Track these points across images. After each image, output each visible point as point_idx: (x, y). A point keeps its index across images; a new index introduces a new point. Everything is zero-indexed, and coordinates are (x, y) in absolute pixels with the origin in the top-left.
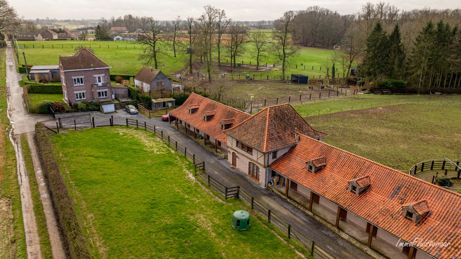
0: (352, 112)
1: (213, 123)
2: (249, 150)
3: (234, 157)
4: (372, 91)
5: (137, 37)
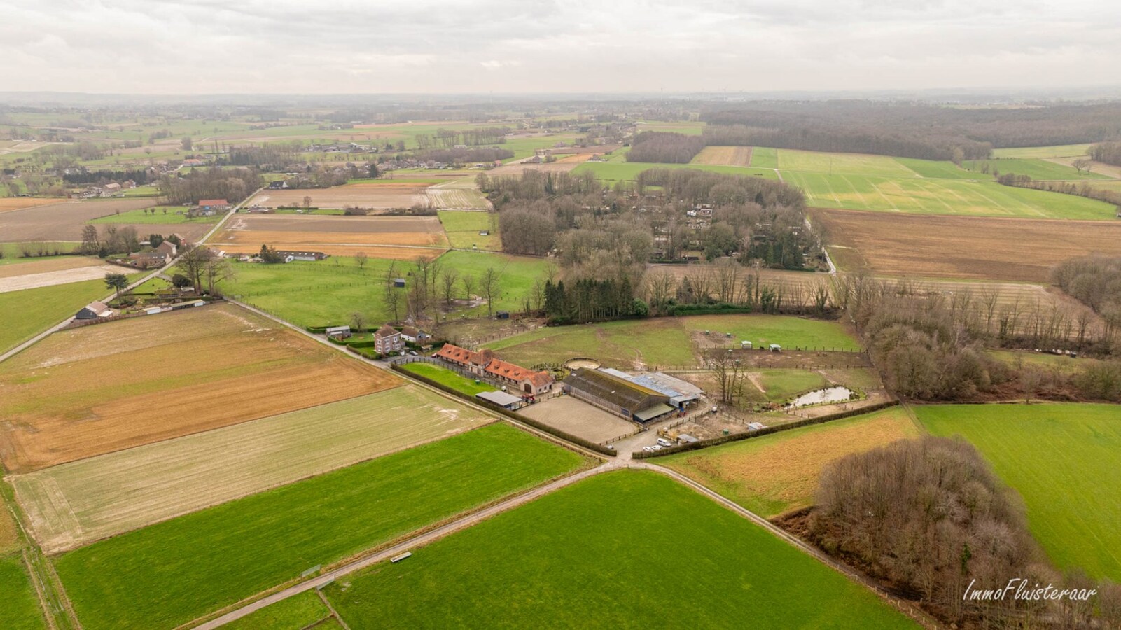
1: (460, 357)
2: (477, 365)
4: (548, 324)
5: (313, 256)
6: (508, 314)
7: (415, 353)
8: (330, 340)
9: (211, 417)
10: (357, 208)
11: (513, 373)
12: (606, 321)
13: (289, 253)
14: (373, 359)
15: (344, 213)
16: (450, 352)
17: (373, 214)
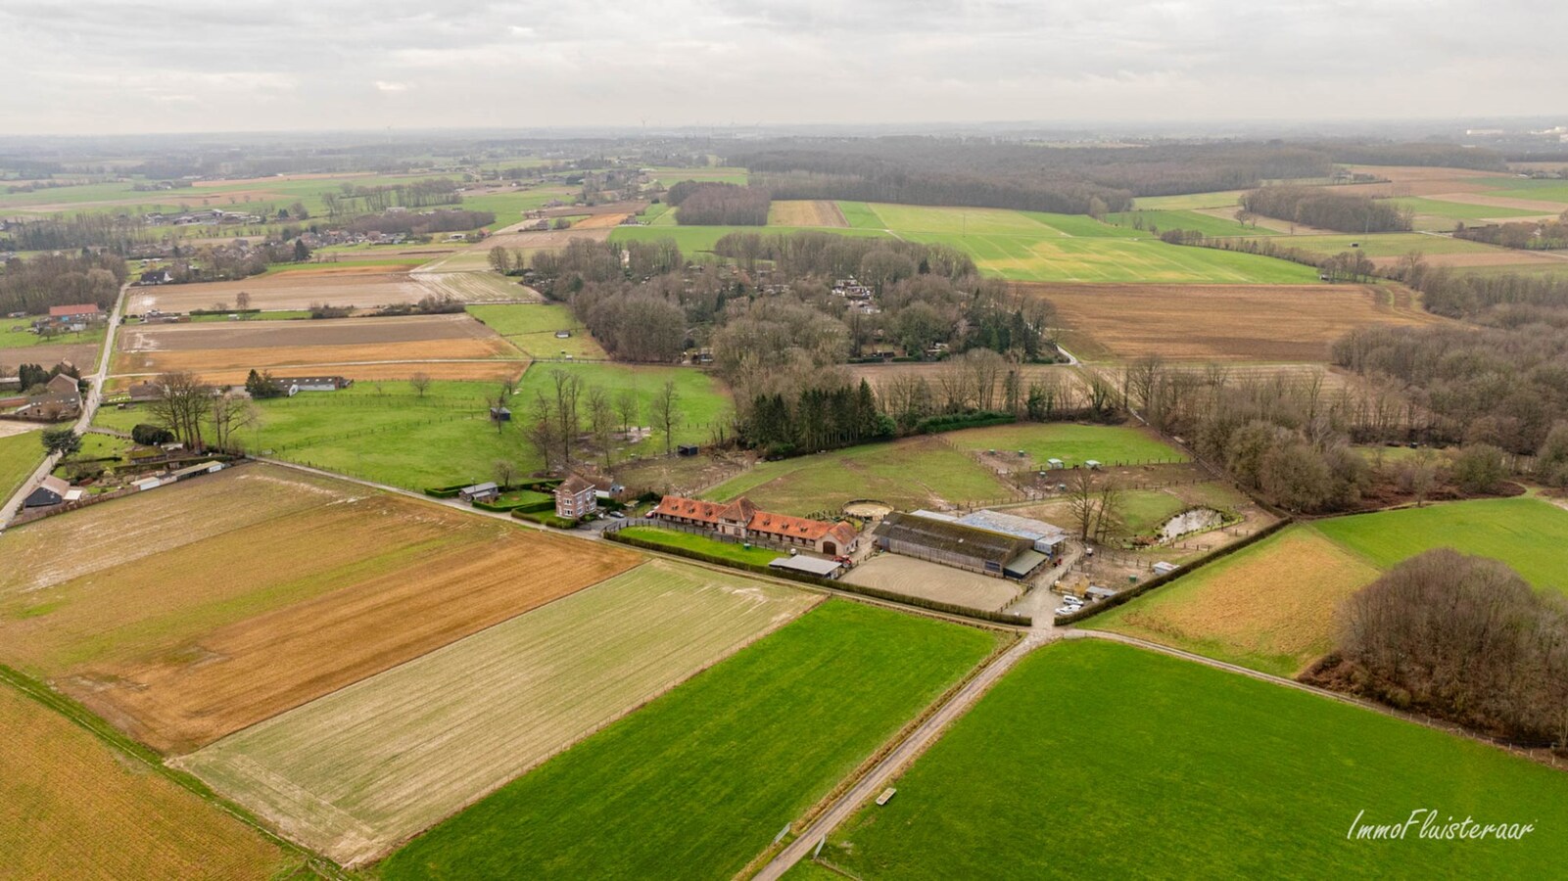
0: (761, 487)
1: (696, 513)
2: (735, 522)
3: (723, 528)
4: (768, 459)
5: (330, 383)
6: (696, 448)
7: (618, 513)
8: (476, 505)
9: (405, 635)
10: (327, 307)
11: (798, 529)
12: (841, 448)
13: (289, 381)
14: (567, 528)
15: (310, 315)
16: (677, 507)
17: (360, 314)
